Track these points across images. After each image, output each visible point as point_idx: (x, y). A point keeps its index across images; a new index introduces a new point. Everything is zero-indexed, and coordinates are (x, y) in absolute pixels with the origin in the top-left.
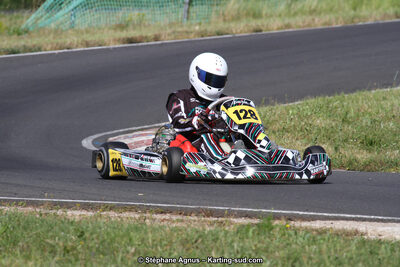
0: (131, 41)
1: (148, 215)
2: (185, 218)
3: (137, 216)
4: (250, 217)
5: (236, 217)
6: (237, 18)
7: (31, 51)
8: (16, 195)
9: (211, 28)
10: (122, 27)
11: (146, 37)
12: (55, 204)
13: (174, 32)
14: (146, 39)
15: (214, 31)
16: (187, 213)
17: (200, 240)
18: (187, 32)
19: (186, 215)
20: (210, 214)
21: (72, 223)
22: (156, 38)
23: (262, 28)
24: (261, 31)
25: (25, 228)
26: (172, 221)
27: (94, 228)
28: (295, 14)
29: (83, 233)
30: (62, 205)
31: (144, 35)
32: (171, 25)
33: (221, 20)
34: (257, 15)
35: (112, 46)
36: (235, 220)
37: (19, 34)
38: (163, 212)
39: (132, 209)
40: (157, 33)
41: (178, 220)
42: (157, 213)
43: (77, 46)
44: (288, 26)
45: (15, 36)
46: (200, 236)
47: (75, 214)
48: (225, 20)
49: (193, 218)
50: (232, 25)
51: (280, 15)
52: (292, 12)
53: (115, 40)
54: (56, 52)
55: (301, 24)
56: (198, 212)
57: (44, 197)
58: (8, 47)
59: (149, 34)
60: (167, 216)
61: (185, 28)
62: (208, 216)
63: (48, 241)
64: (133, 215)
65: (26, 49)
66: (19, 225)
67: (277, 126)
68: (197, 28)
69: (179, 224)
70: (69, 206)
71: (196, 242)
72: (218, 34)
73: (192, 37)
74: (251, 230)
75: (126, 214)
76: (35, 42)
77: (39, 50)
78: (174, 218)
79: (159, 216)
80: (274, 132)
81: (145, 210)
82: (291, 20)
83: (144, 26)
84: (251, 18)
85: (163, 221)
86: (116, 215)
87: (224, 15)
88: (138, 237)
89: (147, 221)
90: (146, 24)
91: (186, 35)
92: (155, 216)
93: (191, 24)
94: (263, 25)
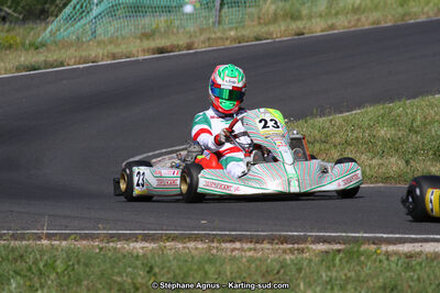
0: (161, 50)
1: (215, 245)
2: (258, 246)
3: (205, 246)
4: (329, 243)
5: (313, 242)
6: (275, 19)
7: (52, 66)
8: (66, 228)
9: (246, 32)
10: (147, 36)
11: (178, 46)
12: (112, 236)
13: (209, 39)
14: (178, 48)
15: (252, 35)
16: (259, 240)
17: (282, 271)
18: (222, 38)
19: (257, 242)
20: (285, 240)
21: (137, 256)
22: (189, 47)
23: (305, 31)
24: (303, 34)
25: (86, 265)
26: (244, 251)
27: (163, 262)
28: (337, 14)
29: (151, 268)
30: (120, 237)
31: (175, 43)
32: (202, 31)
33: (256, 23)
34: (295, 17)
35: (141, 58)
36: (313, 247)
37: (37, 48)
38: (233, 240)
39: (196, 238)
40: (188, 41)
41: (250, 250)
42: (224, 241)
43: (102, 60)
44: (332, 27)
45: (32, 50)
46: (282, 267)
47: (138, 247)
48: (260, 24)
49: (266, 246)
50: (272, 28)
51: (321, 16)
52: (333, 12)
53: (144, 50)
54: (81, 66)
55: (346, 24)
56: (271, 240)
57: (99, 229)
58: (27, 63)
59: (181, 43)
60: (238, 245)
61: (219, 34)
62: (282, 243)
63: (115, 278)
64: (200, 245)
65: (48, 65)
66: (79, 262)
67: (338, 140)
68: (232, 33)
69: (251, 253)
70: (127, 238)
71: (278, 273)
72: (257, 39)
73: (228, 44)
74: (338, 259)
75: (191, 245)
76: (55, 57)
77: (62, 64)
78: (246, 246)
79: (228, 245)
80: (335, 146)
81: (212, 239)
82: (334, 21)
83: (173, 33)
84: (289, 20)
85: (233, 250)
86: (180, 246)
87: (259, 18)
88: (213, 270)
89: (214, 251)
90: (175, 30)
91: (220, 42)
92: (224, 245)
93: (224, 30)
94: (304, 28)
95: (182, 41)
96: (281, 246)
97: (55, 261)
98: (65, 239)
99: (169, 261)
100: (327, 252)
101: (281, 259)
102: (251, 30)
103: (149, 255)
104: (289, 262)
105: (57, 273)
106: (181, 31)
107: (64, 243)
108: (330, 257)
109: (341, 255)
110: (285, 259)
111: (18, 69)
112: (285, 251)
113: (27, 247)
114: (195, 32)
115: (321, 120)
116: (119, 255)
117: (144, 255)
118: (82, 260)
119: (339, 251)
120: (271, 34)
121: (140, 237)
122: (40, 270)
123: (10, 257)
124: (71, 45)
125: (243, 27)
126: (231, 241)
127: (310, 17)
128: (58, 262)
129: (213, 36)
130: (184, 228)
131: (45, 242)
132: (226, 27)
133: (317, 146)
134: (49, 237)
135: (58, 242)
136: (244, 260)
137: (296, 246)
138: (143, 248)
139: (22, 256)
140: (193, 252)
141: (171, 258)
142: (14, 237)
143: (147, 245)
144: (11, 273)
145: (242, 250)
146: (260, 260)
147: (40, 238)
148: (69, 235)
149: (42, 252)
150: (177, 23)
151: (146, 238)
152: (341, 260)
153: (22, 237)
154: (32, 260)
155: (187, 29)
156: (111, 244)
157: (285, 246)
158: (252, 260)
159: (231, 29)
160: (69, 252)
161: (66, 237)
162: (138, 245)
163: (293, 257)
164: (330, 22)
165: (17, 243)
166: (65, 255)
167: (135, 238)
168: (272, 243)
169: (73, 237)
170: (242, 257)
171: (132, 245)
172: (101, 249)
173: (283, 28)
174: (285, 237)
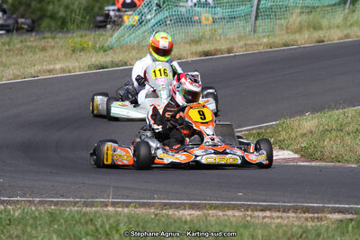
0: (206, 54)
1: (249, 213)
2: (284, 215)
3: (241, 214)
4: (343, 213)
5: (330, 213)
6: (300, 30)
7: (117, 66)
8: (128, 197)
9: (277, 40)
10: (196, 41)
11: (220, 50)
12: (165, 205)
13: (246, 45)
15: (281, 42)
16: (286, 210)
17: (304, 235)
18: (257, 45)
19: (284, 212)
20: (306, 210)
21: (186, 221)
22: (229, 51)
23: (326, 39)
24: (323, 42)
26: (273, 219)
27: (207, 227)
28: (351, 25)
30: (171, 206)
31: (218, 48)
32: (240, 38)
33: (284, 32)
34: (317, 27)
35: (190, 59)
36: (330, 216)
37: (105, 51)
38: (264, 209)
39: (234, 207)
40: (230, 46)
41: (278, 218)
42: (256, 211)
44: (347, 36)
45: (102, 52)
46: (304, 232)
47: (186, 214)
48: (287, 33)
49: (291, 214)
50: (297, 36)
51: (338, 27)
52: (348, 24)
53: (192, 54)
56: (295, 209)
57: (154, 199)
58: (97, 63)
59: (223, 48)
60: (268, 213)
61: (255, 41)
62: (304, 213)
64: (237, 213)
65: (114, 64)
66: (138, 225)
67: (350, 128)
68: (265, 40)
69: (279, 220)
70: (177, 207)
71: (301, 237)
72: (285, 45)
73: (261, 49)
74: (350, 226)
75: (230, 213)
76: (120, 58)
77: (125, 64)
78: (275, 214)
79: (261, 214)
80: (349, 134)
81: (247, 208)
82: (349, 31)
83: (216, 39)
84: (312, 30)
85: (264, 218)
86: (220, 213)
87: (287, 28)
88: (247, 234)
89: (249, 218)
90: (218, 37)
91: (255, 47)
92: (256, 214)
93: (259, 37)
94: (325, 37)
95: (224, 46)
96: (304, 215)
97: (118, 224)
98: (127, 207)
99: (212, 226)
100: (341, 221)
101: (303, 225)
102: (280, 38)
103: (195, 221)
104: (310, 228)
105: (120, 234)
106: (223, 37)
107: (126, 210)
108: (344, 225)
109: (353, 223)
110: (306, 226)
111: (90, 68)
112: (306, 219)
113: (96, 212)
114: (234, 39)
115: (337, 112)
116: (171, 220)
117: (192, 221)
118: (141, 224)
119: (352, 220)
120: (296, 41)
121: (187, 206)
122: (106, 231)
123: (83, 221)
124: (133, 48)
125: (274, 35)
126: (262, 210)
127: (330, 28)
128: (122, 225)
129: (249, 42)
130: (223, 199)
131: (111, 209)
132: (261, 35)
133: (334, 133)
134: (114, 204)
135: (120, 209)
136: (273, 226)
137: (316, 215)
138: (190, 215)
139: (91, 220)
140: (231, 219)
141: (213, 223)
142: (86, 204)
143: (193, 212)
144: (83, 233)
145: (272, 218)
146: (286, 226)
147: (107, 206)
148: (130, 203)
149: (108, 217)
150: (220, 31)
151: (193, 207)
152: (353, 227)
153: (92, 205)
154: (100, 223)
155: (228, 36)
156: (165, 211)
157: (307, 215)
158: (279, 226)
159: (264, 37)
160: (130, 218)
161: (127, 205)
162: (187, 212)
163: (313, 224)
164: (346, 32)
165: (88, 209)
166: (126, 219)
167: (183, 206)
168: (296, 213)
169: (132, 205)
170: (271, 223)
171: (181, 212)
172: (156, 215)
173: (306, 36)
174: (306, 207)
